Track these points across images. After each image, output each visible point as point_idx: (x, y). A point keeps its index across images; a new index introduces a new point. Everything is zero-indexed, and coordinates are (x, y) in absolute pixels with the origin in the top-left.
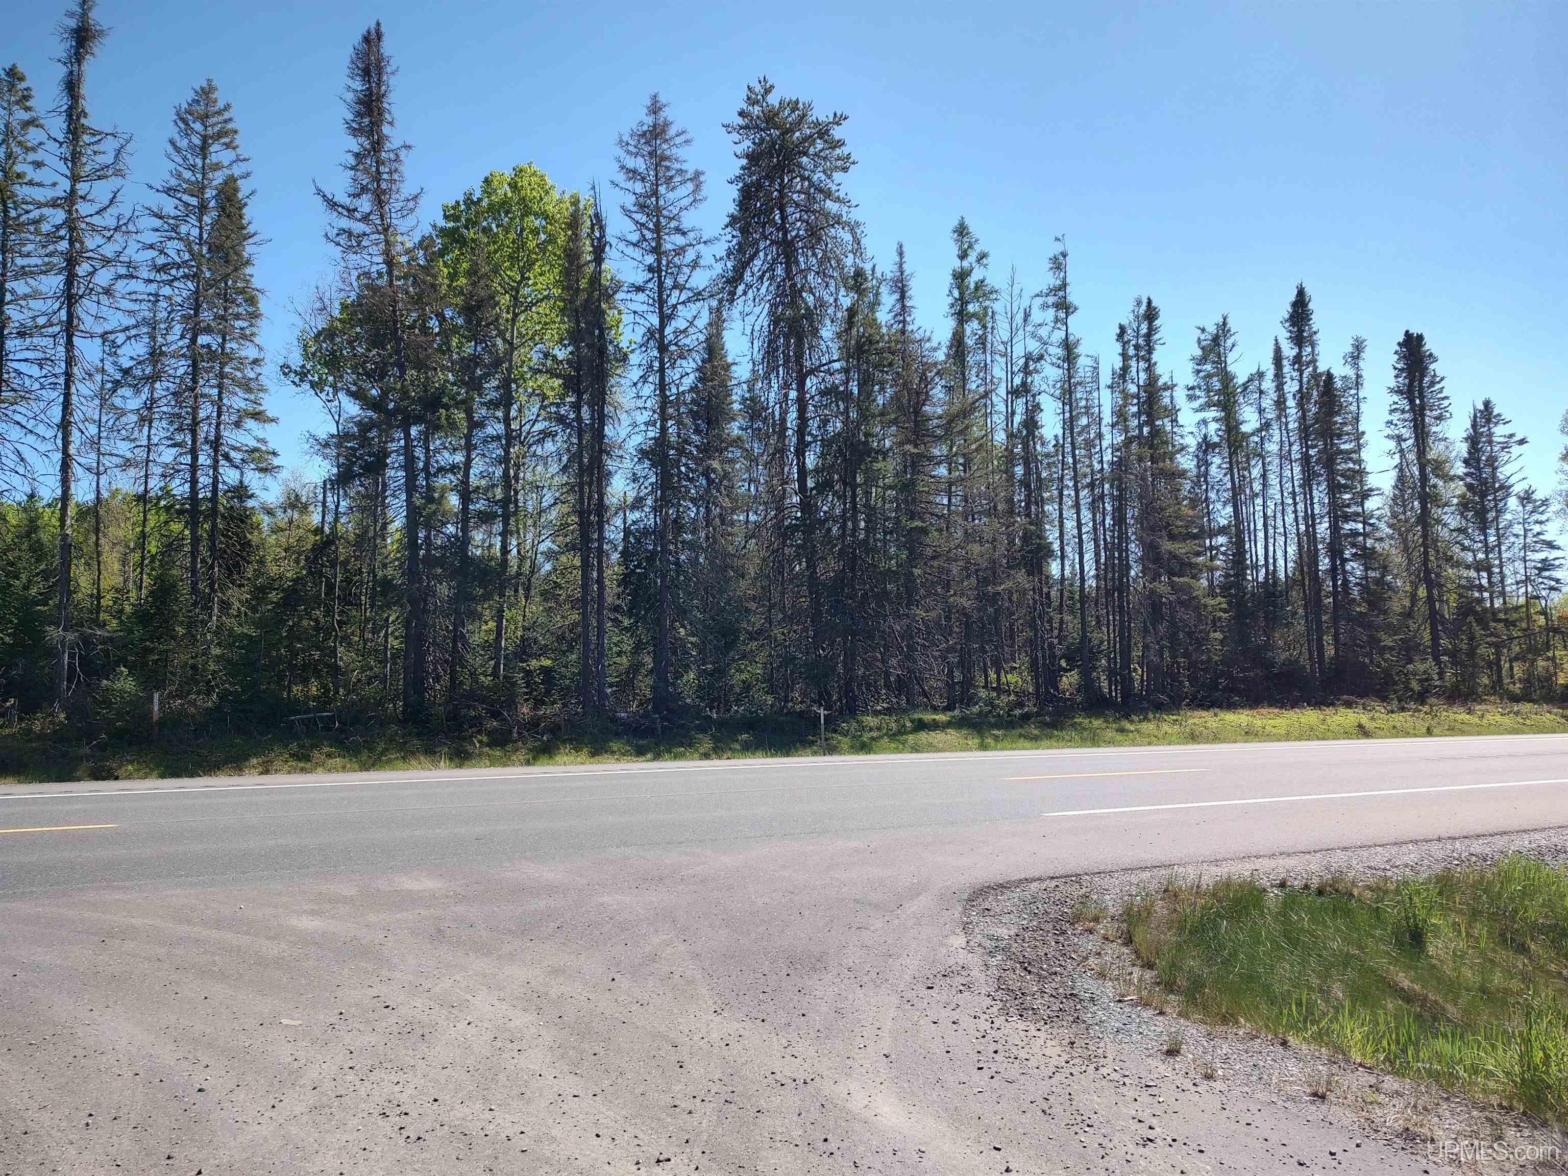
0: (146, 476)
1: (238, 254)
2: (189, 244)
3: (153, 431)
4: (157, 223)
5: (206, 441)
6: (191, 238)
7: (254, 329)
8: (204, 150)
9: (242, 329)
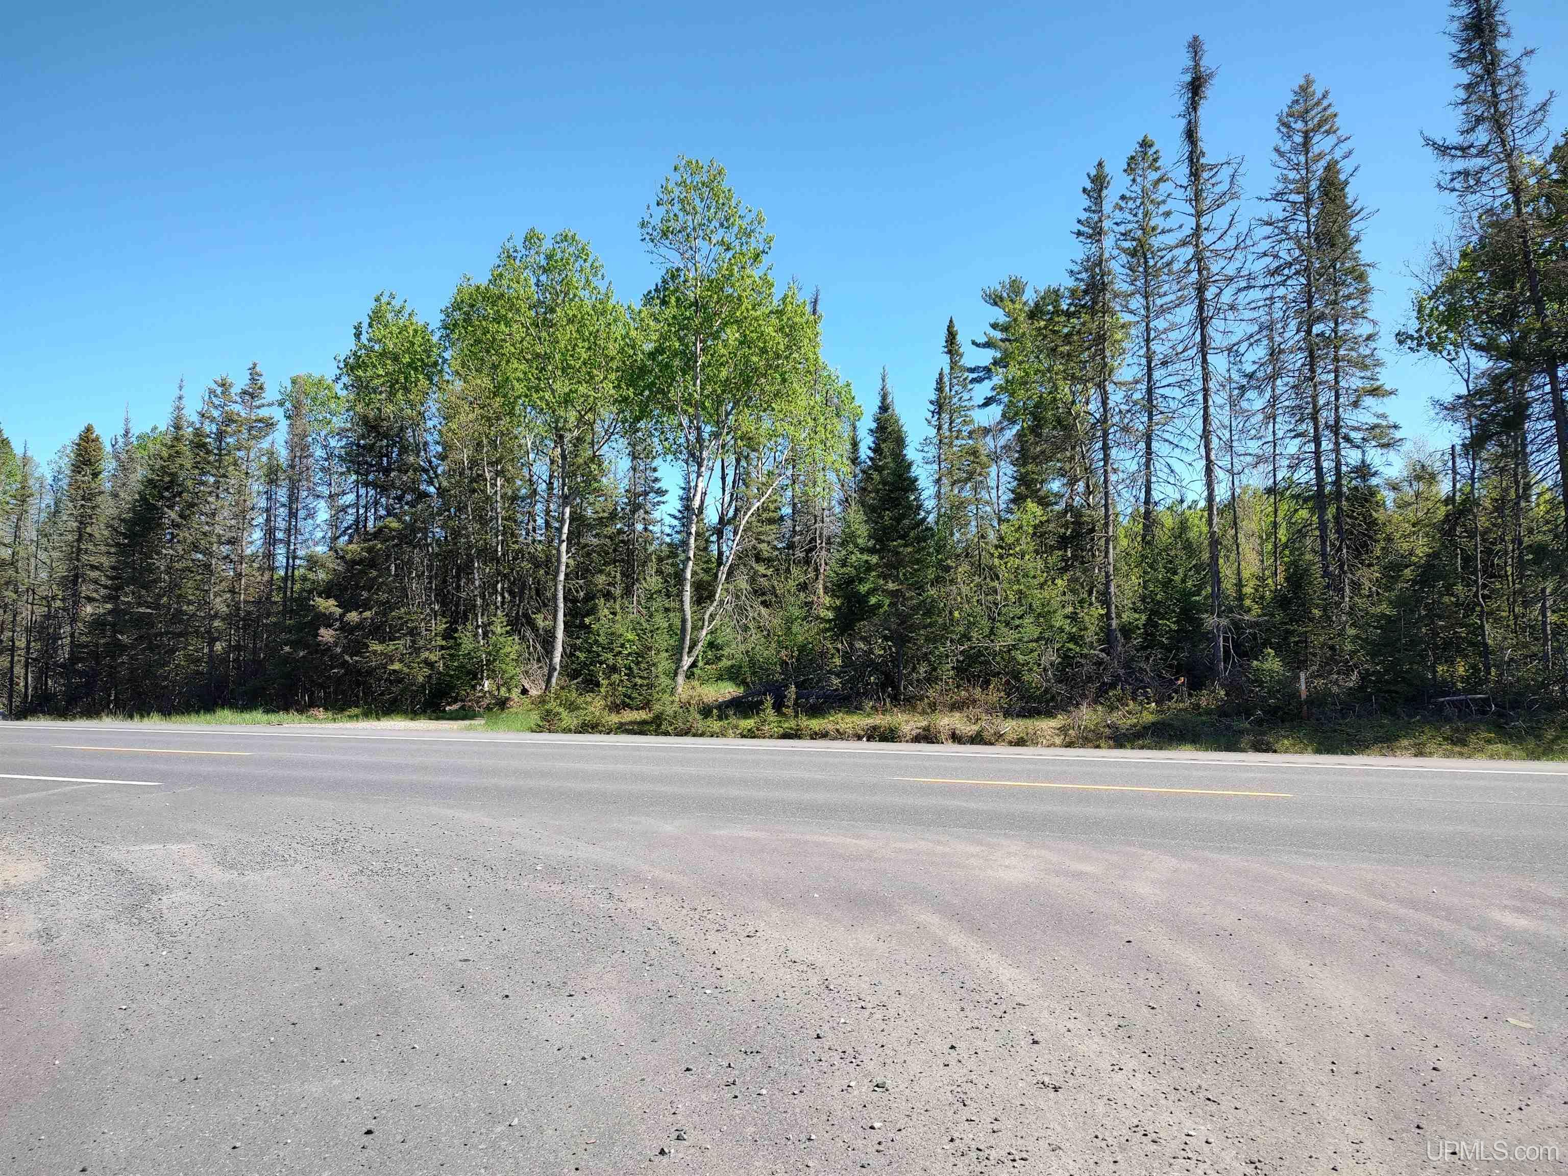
0: (1274, 470)
1: (1345, 236)
2: (1299, 241)
3: (1277, 426)
4: (1268, 230)
5: (1327, 426)
6: (1300, 234)
7: (1366, 305)
8: (1306, 144)
9: (1353, 308)
